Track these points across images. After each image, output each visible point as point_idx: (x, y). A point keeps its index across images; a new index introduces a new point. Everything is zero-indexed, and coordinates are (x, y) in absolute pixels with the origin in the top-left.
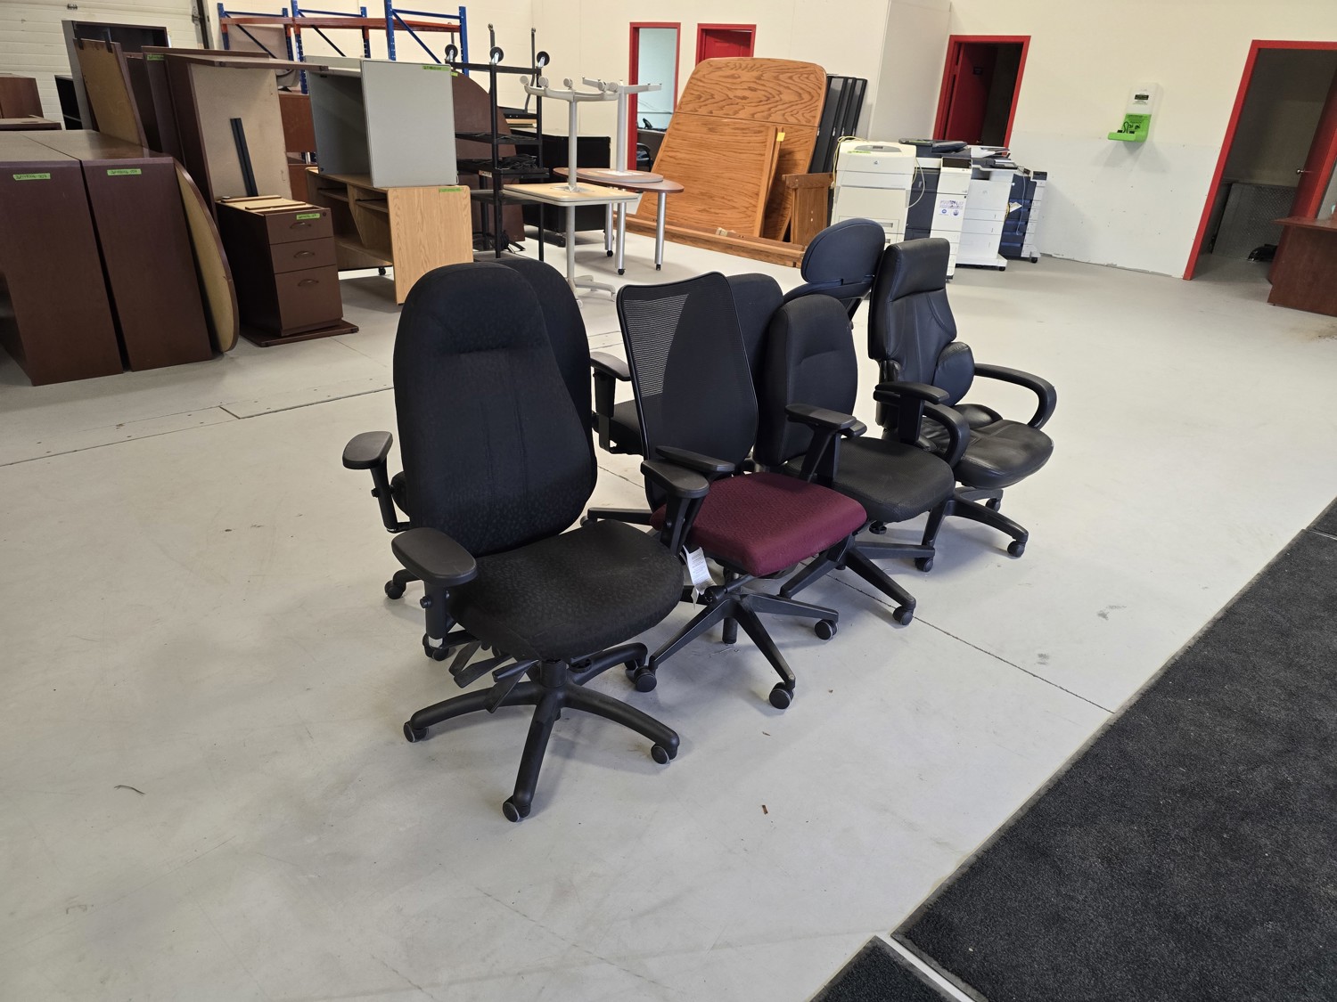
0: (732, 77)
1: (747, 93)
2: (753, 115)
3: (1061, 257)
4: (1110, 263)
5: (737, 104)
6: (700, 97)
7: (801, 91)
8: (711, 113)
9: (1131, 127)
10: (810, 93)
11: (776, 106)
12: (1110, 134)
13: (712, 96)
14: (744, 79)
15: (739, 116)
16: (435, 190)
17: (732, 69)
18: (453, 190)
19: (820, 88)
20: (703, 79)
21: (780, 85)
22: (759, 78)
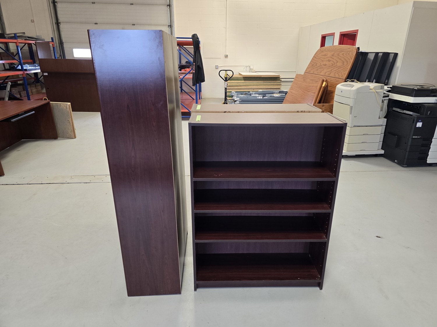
0: (325, 55)
1: (327, 63)
2: (325, 73)
5: (322, 68)
6: (313, 65)
7: (344, 61)
8: (314, 72)
10: (347, 62)
11: (334, 69)
13: (317, 65)
14: (328, 56)
15: (321, 74)
17: (326, 52)
19: (352, 59)
20: (317, 57)
21: (338, 58)
22: (333, 55)
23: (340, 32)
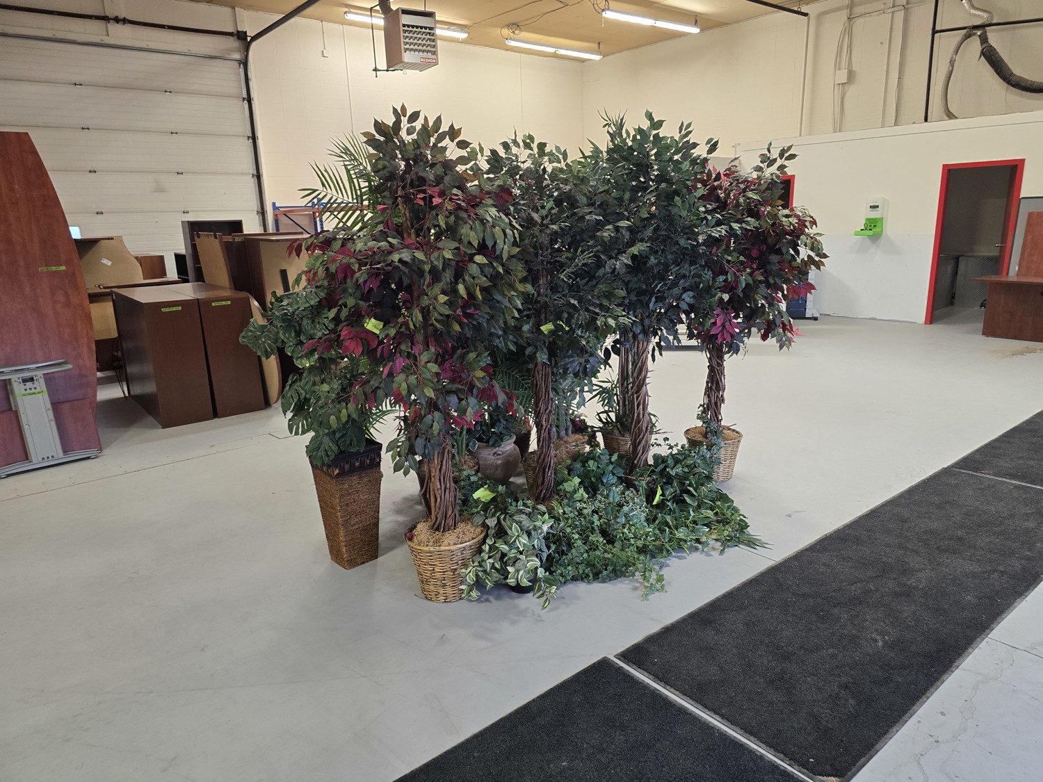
3: (836, 315)
4: (871, 317)
9: (870, 226)
12: (856, 232)
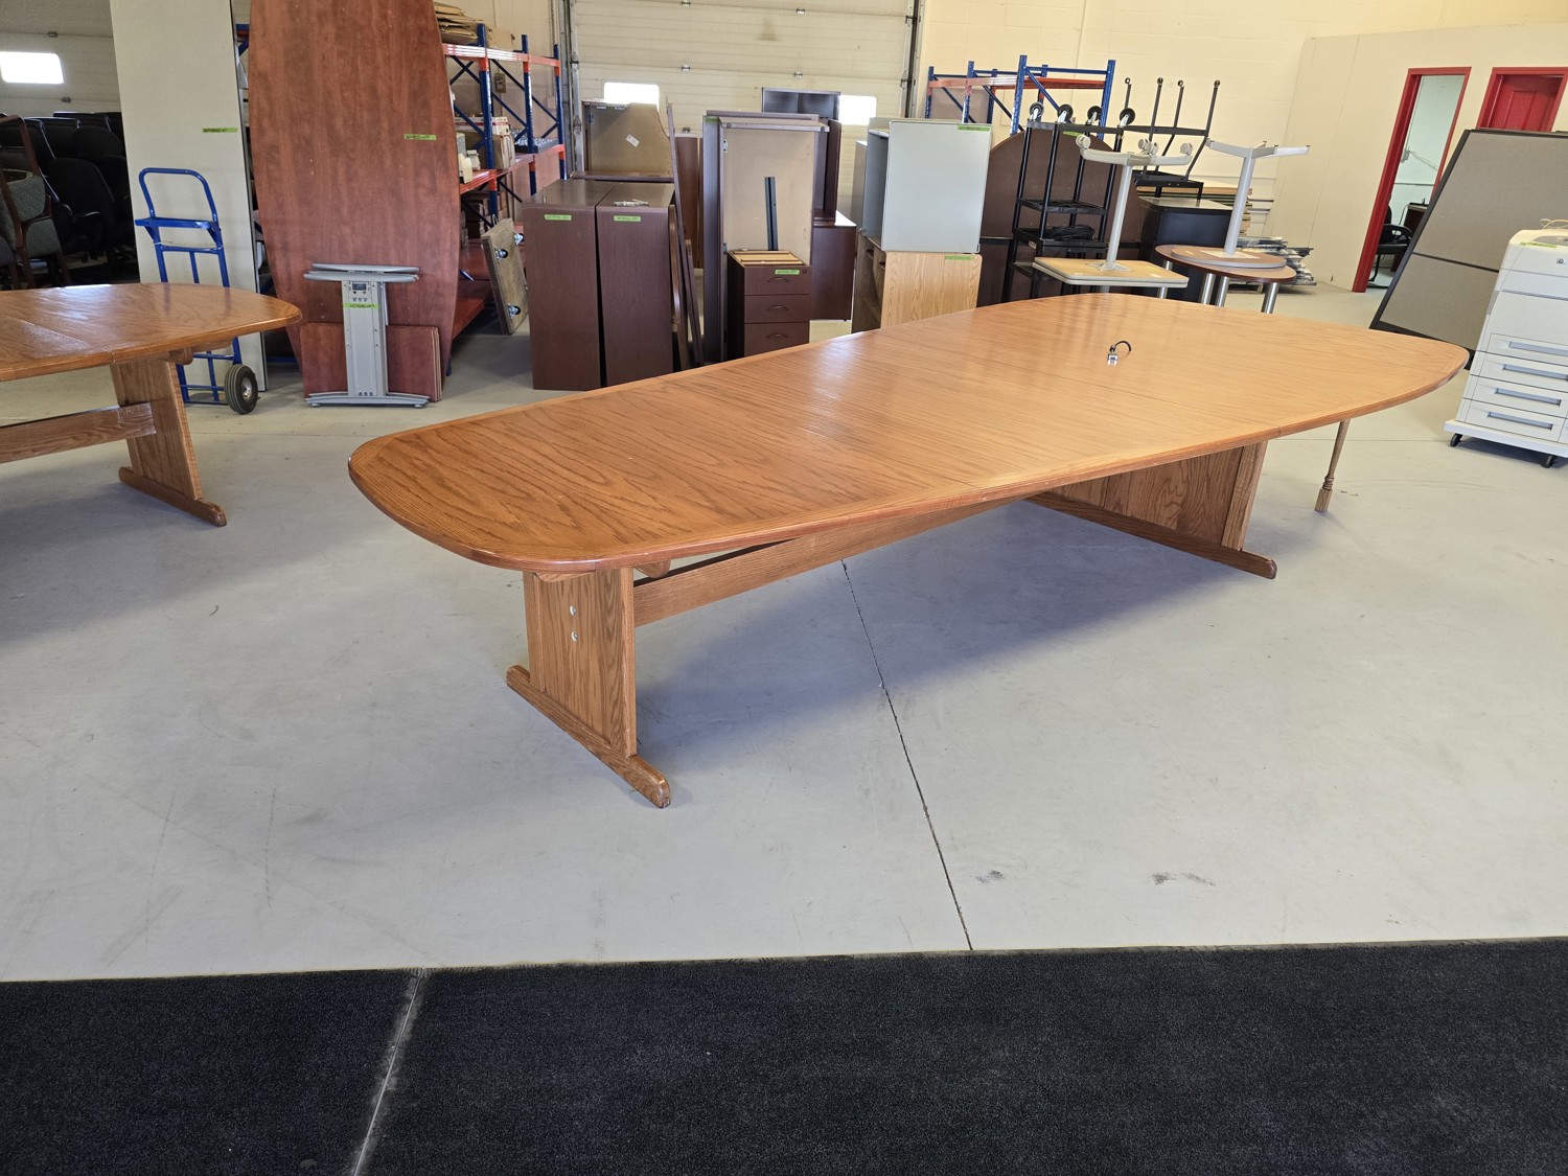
16: (942, 257)
18: (961, 258)
23: (1494, 69)
